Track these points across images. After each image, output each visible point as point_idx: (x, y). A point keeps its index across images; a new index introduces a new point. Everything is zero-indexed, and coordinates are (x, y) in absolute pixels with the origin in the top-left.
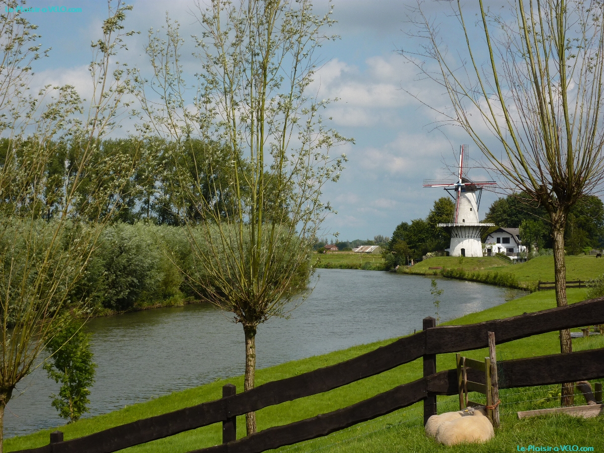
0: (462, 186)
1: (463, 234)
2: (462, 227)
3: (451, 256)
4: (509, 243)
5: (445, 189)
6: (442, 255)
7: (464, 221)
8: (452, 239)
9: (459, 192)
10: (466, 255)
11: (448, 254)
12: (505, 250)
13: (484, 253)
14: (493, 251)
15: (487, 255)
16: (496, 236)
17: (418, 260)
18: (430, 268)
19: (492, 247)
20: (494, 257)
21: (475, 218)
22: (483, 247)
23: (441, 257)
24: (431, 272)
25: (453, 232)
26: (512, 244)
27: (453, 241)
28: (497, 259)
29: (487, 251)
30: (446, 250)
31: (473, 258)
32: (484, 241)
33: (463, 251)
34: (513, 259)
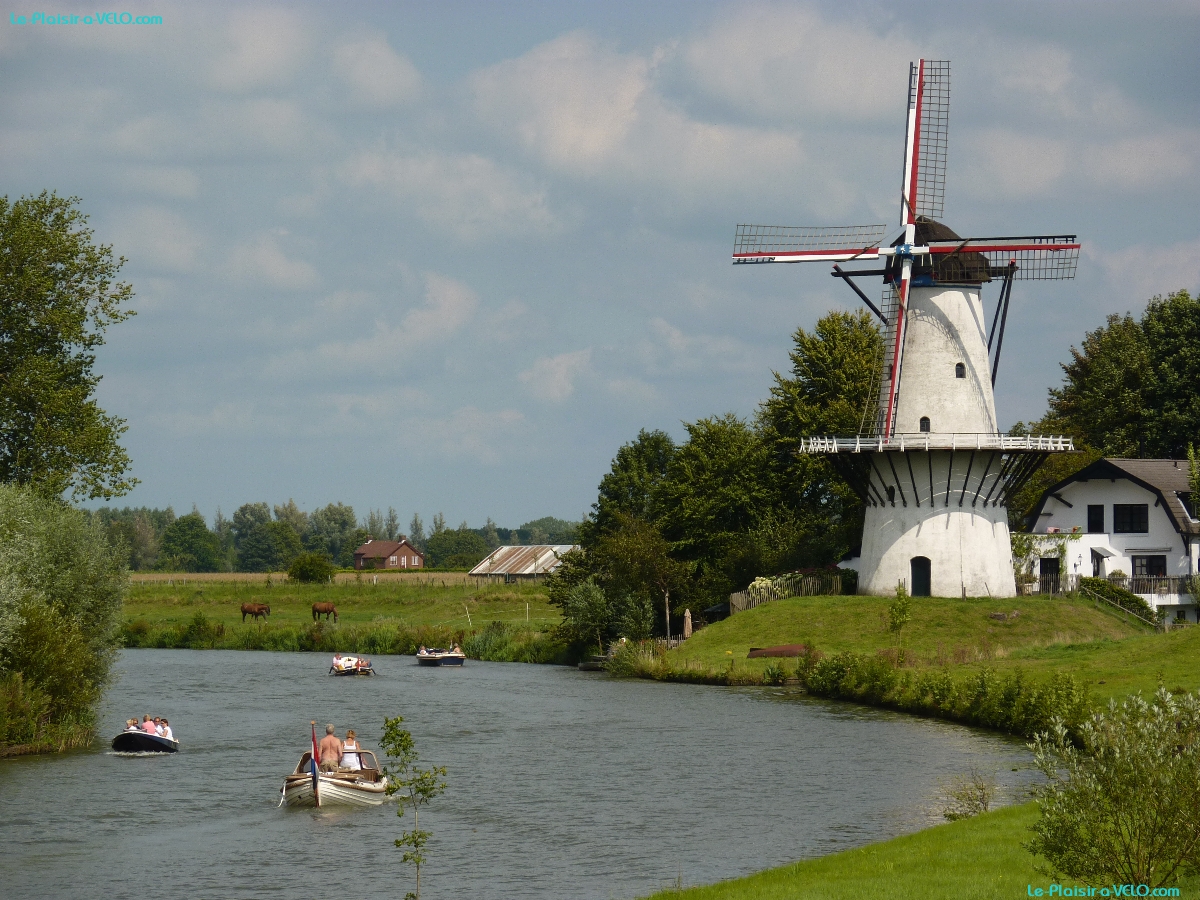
0: (917, 258)
1: (923, 487)
2: (914, 454)
3: (865, 593)
4: (1145, 530)
5: (838, 273)
6: (824, 589)
7: (925, 423)
8: (870, 512)
9: (901, 284)
10: (935, 590)
11: (850, 585)
12: (1126, 566)
13: (1021, 581)
14: (1070, 570)
15: (1036, 587)
16: (1082, 497)
17: (714, 613)
18: (754, 653)
19: (1062, 550)
20: (1069, 595)
21: (978, 412)
22: (1019, 551)
23: (818, 601)
24: (758, 668)
25: (874, 479)
26: (1158, 535)
27: (878, 519)
28: (1085, 607)
29: (1037, 571)
30: (842, 565)
31: (965, 604)
32: (1023, 522)
33: (921, 567)
34: (1162, 608)
